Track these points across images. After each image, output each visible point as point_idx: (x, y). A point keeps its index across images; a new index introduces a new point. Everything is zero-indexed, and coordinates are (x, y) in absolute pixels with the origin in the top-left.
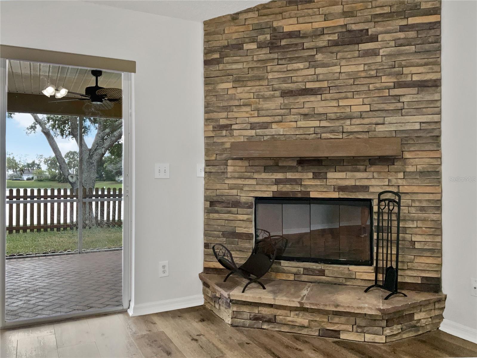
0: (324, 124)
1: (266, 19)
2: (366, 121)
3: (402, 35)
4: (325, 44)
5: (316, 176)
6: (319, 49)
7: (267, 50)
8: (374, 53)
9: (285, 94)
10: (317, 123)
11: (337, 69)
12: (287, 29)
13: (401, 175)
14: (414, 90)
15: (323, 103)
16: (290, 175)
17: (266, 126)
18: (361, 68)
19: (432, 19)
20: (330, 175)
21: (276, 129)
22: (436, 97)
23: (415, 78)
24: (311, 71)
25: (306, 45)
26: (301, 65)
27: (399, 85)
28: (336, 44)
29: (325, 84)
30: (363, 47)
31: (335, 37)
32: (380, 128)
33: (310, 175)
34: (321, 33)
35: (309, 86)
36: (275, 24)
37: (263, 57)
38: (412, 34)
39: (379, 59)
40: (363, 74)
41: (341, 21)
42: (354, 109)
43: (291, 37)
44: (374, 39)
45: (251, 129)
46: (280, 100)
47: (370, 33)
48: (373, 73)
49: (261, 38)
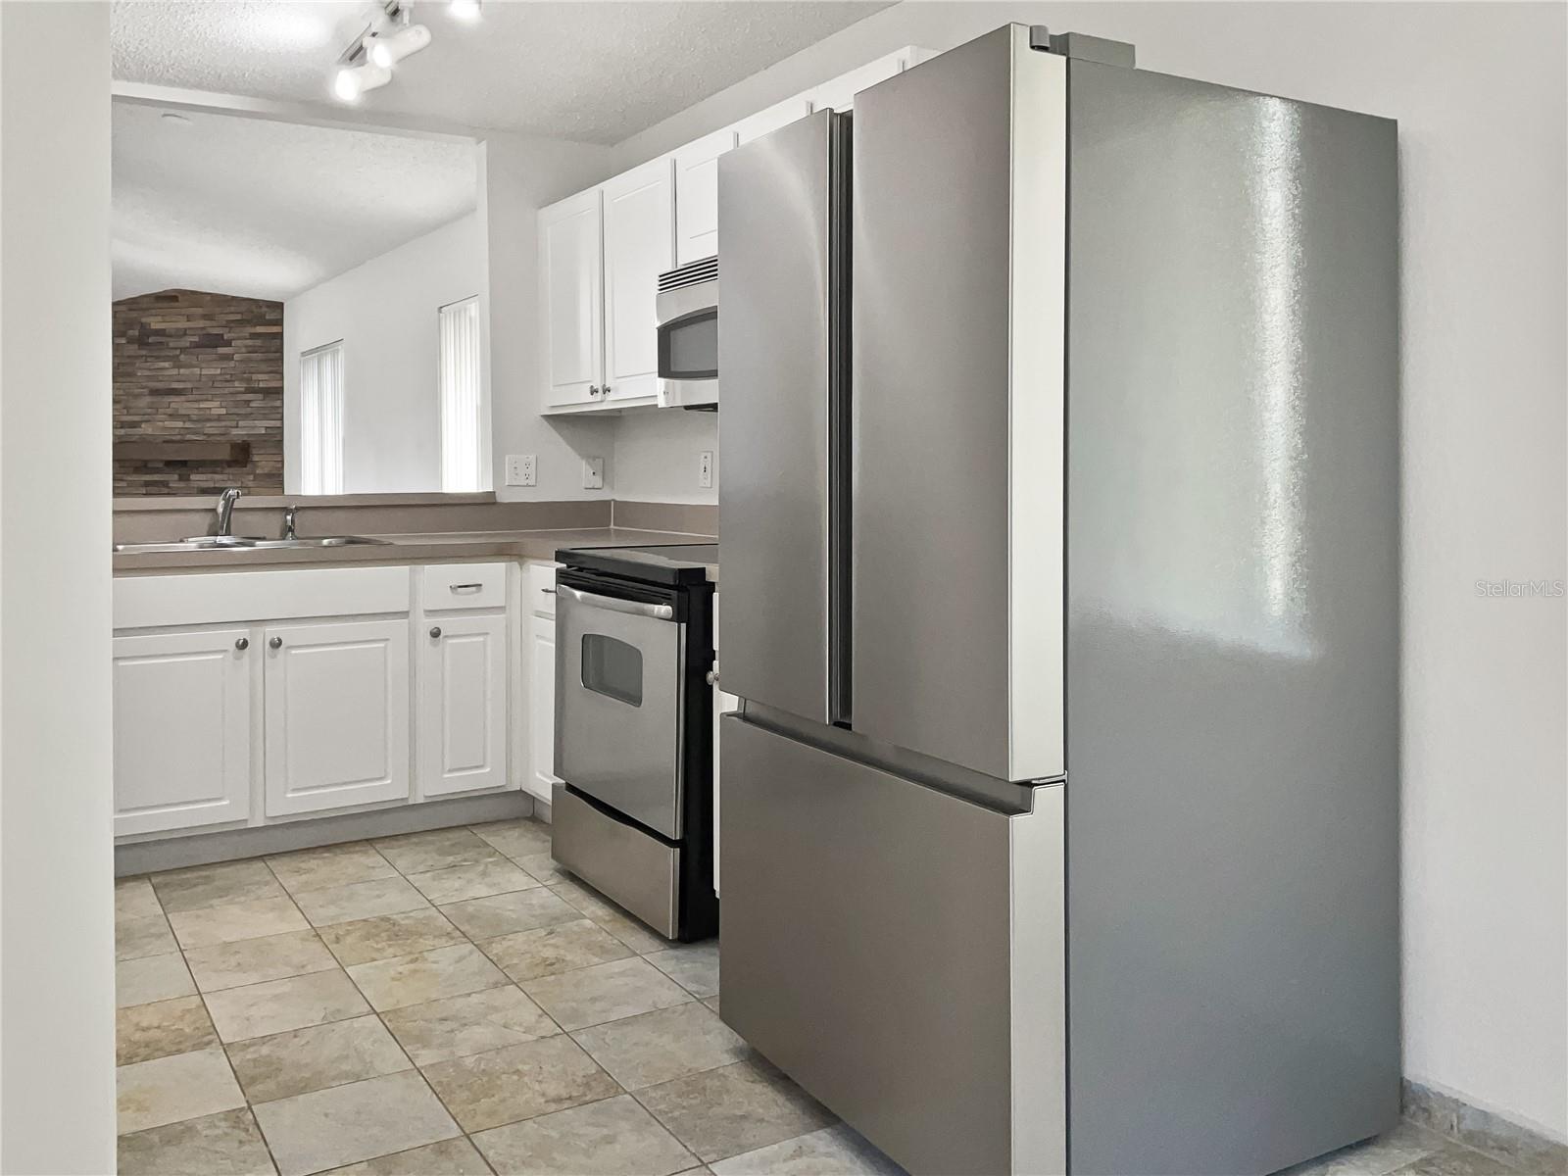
0: (188, 425)
1: (134, 314)
2: (223, 424)
3: (249, 342)
4: (188, 344)
5: (181, 479)
6: (183, 350)
7: (136, 346)
8: (229, 357)
9: (154, 392)
10: (180, 424)
11: (197, 371)
12: (154, 326)
13: (251, 477)
14: (261, 396)
15: (189, 405)
16: (156, 477)
17: (134, 425)
18: (219, 371)
19: (275, 329)
20: (193, 477)
21: (146, 429)
22: (278, 403)
23: (261, 385)
24: (175, 372)
25: (171, 345)
26: (166, 365)
27: (249, 391)
28: (197, 345)
29: (189, 385)
30: (222, 350)
31: (196, 339)
32: (235, 432)
33: (176, 477)
34: (184, 333)
35: (175, 385)
36: (144, 320)
37: (132, 353)
38: (258, 342)
39: (232, 364)
40: (219, 378)
41: (201, 324)
42: (214, 411)
43: (158, 335)
44: (228, 344)
45: (121, 428)
46: (148, 399)
47: (225, 338)
48: (228, 377)
49: (131, 332)
